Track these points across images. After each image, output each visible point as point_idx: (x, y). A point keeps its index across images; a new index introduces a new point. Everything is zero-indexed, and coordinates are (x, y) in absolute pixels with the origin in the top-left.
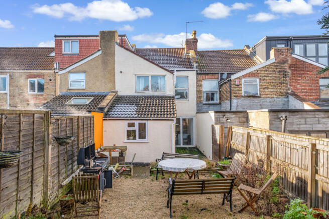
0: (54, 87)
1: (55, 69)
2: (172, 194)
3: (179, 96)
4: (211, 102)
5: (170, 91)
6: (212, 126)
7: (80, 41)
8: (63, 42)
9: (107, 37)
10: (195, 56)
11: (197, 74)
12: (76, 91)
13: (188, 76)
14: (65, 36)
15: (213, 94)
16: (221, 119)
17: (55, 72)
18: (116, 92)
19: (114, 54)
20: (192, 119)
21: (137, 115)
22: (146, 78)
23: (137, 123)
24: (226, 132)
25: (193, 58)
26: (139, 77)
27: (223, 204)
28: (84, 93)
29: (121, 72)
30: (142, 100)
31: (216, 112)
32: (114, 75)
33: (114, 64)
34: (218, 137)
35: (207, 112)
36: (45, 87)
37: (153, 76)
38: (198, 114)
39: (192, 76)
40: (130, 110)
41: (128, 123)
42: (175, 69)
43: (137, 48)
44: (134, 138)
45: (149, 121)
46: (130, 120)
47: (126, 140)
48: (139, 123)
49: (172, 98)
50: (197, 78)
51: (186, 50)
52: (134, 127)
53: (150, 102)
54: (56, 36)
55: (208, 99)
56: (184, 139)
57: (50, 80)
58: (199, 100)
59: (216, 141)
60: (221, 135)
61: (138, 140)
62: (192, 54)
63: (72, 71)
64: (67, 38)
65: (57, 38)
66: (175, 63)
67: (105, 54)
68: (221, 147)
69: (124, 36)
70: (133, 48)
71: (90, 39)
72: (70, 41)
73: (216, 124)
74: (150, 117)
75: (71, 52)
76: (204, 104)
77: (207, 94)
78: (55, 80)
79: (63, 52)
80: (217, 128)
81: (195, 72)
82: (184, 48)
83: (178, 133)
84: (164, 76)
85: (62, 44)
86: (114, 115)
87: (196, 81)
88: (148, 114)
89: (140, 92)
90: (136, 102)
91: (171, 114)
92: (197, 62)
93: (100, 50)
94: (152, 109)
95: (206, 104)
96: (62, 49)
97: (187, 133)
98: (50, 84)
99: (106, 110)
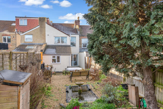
0: (15, 40)
1: (16, 32)
2: (72, 76)
3: (72, 45)
4: (85, 48)
5: (69, 43)
6: (85, 57)
7: (28, 20)
8: (20, 20)
9: (42, 20)
10: (79, 28)
11: (80, 36)
12: (29, 43)
13: (76, 37)
14: (21, 17)
15: (86, 44)
16: (88, 55)
17: (16, 34)
18: (46, 43)
19: (45, 28)
20: (77, 55)
21: (56, 53)
22: (59, 37)
23: (56, 56)
24: (90, 59)
25: (78, 29)
26: (56, 37)
27: (86, 79)
28: (32, 44)
29: (48, 35)
30: (57, 47)
31: (86, 52)
32: (45, 36)
33: (45, 31)
34: (87, 61)
35: (83, 52)
36: (11, 40)
37: (61, 37)
38: (80, 53)
39: (77, 37)
40: (53, 51)
41: (53, 56)
42: (71, 34)
43: (53, 23)
44: (55, 62)
45: (61, 56)
46: (54, 55)
47: (52, 63)
48: (57, 56)
49: (70, 46)
50: (79, 38)
51: (75, 25)
52: (55, 57)
53: (61, 48)
54: (16, 17)
55: (84, 47)
56: (74, 63)
57: (14, 37)
58: (80, 47)
59: (86, 63)
60: (88, 60)
61: (56, 63)
62: (77, 27)
63: (26, 34)
64: (21, 18)
65: (17, 18)
66: (70, 31)
67: (41, 27)
68: (88, 64)
69: (48, 18)
70: (51, 23)
71: (32, 19)
72: (23, 20)
73: (86, 56)
74: (62, 54)
75: (23, 25)
76: (82, 49)
77: (84, 44)
78: (16, 37)
79: (20, 25)
80: (87, 58)
81: (79, 35)
82: (74, 24)
83: (72, 60)
84: (66, 37)
85: (19, 21)
86: (47, 53)
87: (79, 39)
88: (61, 53)
89: (56, 44)
90: (55, 48)
91: (69, 53)
92: (79, 31)
93: (39, 25)
94: (62, 51)
95: (83, 49)
96: (19, 23)
97: (75, 61)
98: (14, 39)
99: (43, 51)
